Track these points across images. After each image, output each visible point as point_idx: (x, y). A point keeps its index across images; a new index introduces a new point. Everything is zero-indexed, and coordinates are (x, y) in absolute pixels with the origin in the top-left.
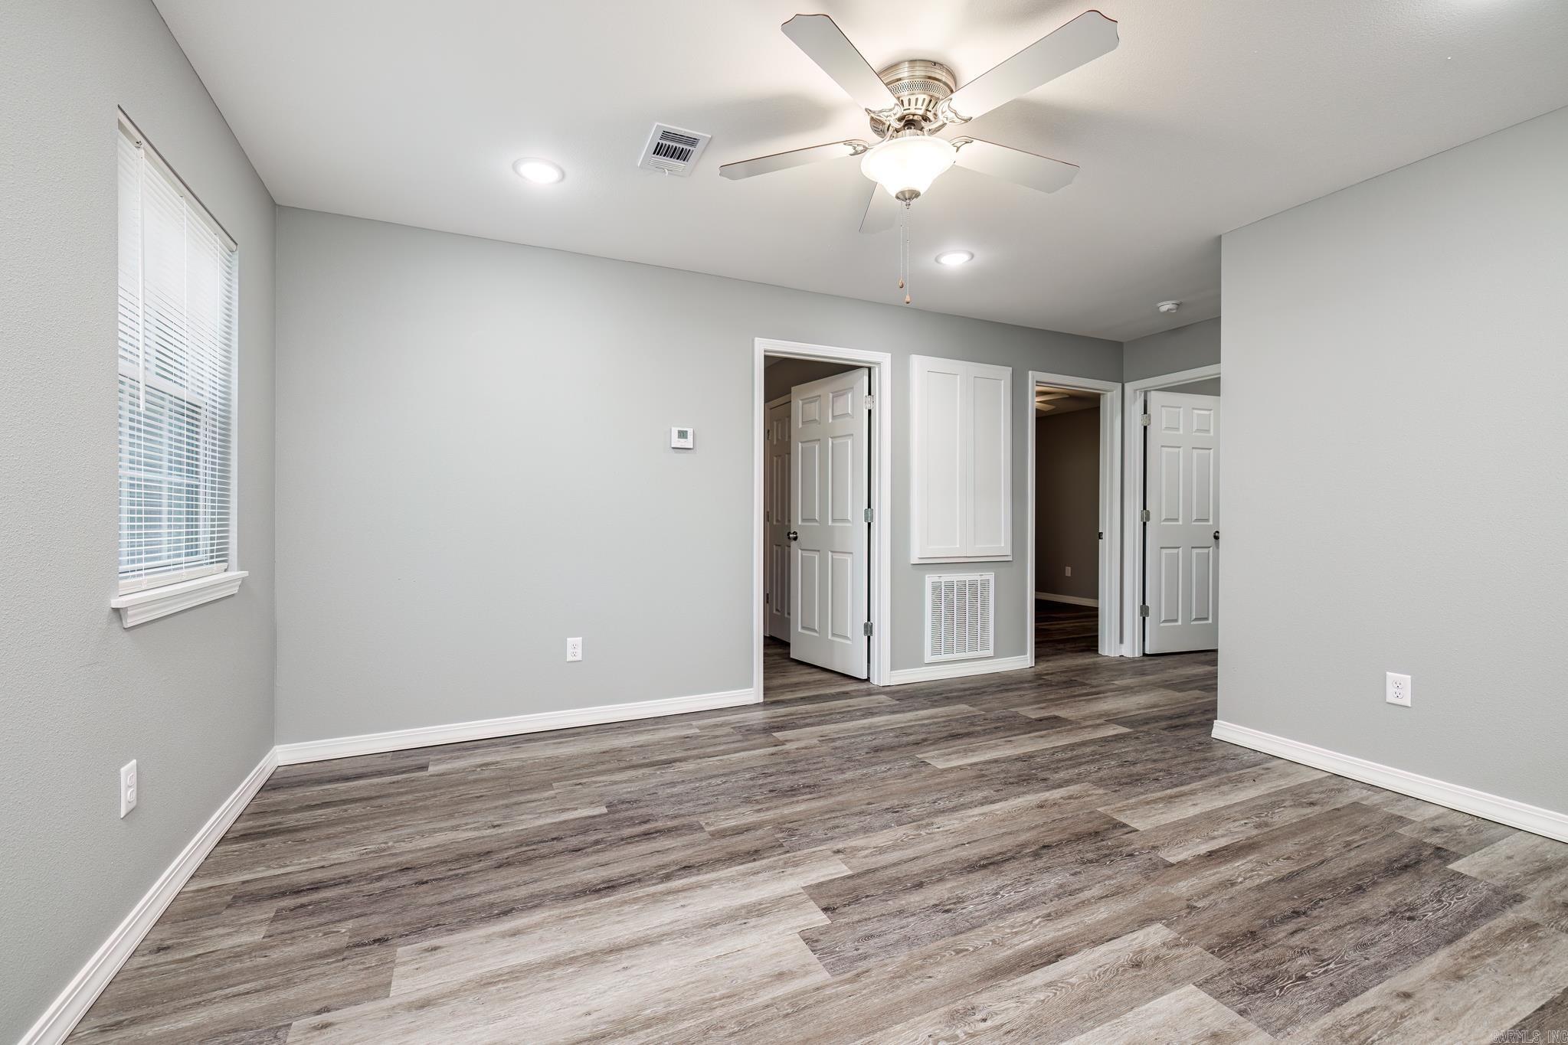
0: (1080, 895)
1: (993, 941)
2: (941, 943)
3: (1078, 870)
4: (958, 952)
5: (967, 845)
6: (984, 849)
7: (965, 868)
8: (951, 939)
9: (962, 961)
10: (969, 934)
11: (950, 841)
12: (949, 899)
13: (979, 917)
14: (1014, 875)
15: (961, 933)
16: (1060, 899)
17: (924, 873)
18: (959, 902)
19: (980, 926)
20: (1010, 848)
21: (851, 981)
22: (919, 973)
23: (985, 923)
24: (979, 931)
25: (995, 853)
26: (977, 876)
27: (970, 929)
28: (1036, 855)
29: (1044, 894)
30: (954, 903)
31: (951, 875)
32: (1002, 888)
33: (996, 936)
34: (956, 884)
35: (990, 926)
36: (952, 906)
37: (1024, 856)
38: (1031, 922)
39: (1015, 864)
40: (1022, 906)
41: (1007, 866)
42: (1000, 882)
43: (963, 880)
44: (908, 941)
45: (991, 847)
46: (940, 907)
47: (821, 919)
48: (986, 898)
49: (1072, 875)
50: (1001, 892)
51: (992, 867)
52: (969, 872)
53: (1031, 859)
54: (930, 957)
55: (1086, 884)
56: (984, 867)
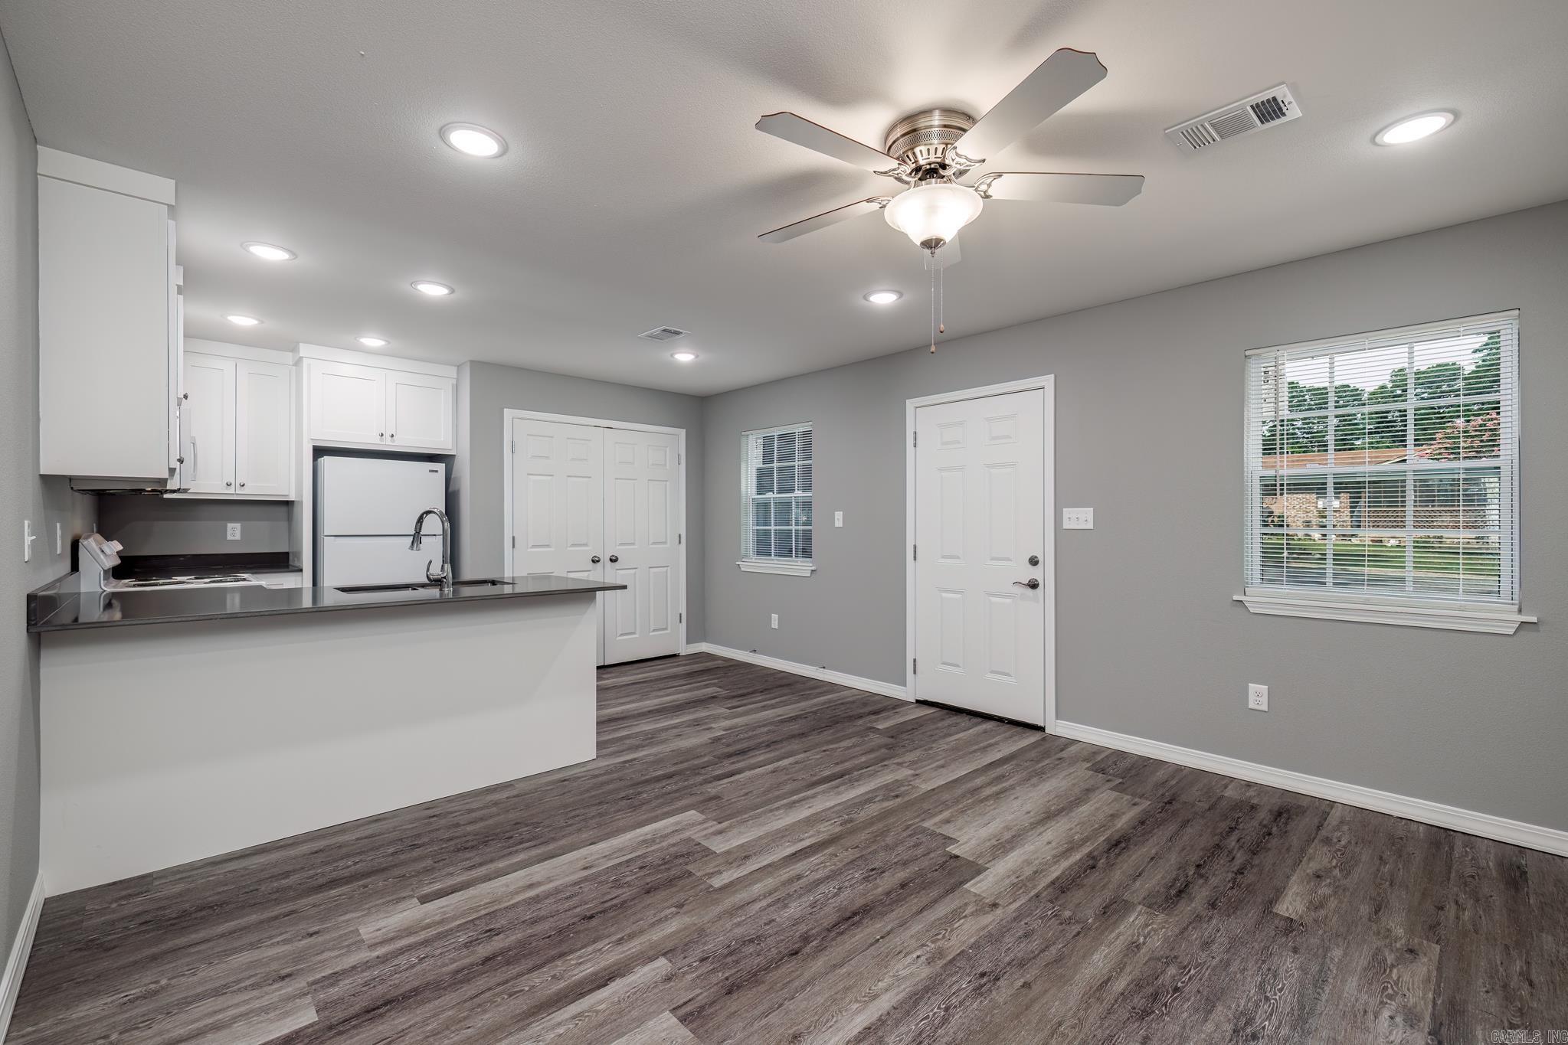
0: (770, 901)
1: (836, 856)
2: (869, 850)
3: (767, 927)
4: (857, 847)
5: (878, 937)
6: (859, 936)
7: (871, 909)
8: (864, 853)
9: (853, 843)
10: (854, 857)
11: (898, 939)
12: (876, 879)
13: (849, 870)
14: (827, 909)
15: (859, 857)
16: (788, 894)
17: (905, 898)
18: (866, 877)
19: (847, 864)
20: (834, 943)
21: (910, 825)
22: (876, 834)
23: (845, 866)
24: (846, 861)
25: (847, 932)
26: (859, 902)
27: (854, 860)
28: (806, 939)
29: (800, 896)
30: (870, 876)
31: (881, 900)
32: (836, 895)
33: (836, 859)
34: (875, 892)
35: (839, 865)
36: (871, 874)
37: (818, 934)
38: (812, 872)
39: (826, 923)
40: (818, 883)
41: (833, 918)
42: (839, 899)
43: (870, 897)
44: (888, 848)
45: (853, 940)
46: (879, 871)
47: (953, 849)
48: (847, 884)
49: (773, 920)
50: (836, 891)
51: (848, 914)
52: (866, 905)
53: (810, 933)
54: (873, 842)
55: (762, 913)
56: (855, 914)
